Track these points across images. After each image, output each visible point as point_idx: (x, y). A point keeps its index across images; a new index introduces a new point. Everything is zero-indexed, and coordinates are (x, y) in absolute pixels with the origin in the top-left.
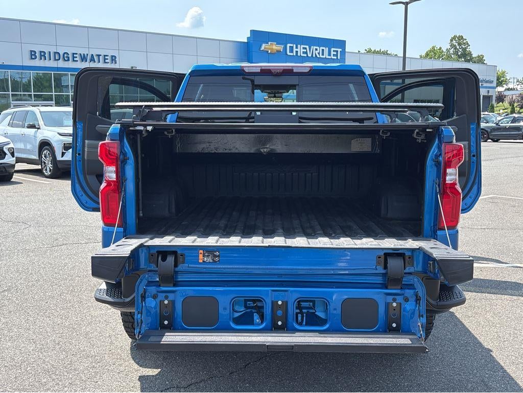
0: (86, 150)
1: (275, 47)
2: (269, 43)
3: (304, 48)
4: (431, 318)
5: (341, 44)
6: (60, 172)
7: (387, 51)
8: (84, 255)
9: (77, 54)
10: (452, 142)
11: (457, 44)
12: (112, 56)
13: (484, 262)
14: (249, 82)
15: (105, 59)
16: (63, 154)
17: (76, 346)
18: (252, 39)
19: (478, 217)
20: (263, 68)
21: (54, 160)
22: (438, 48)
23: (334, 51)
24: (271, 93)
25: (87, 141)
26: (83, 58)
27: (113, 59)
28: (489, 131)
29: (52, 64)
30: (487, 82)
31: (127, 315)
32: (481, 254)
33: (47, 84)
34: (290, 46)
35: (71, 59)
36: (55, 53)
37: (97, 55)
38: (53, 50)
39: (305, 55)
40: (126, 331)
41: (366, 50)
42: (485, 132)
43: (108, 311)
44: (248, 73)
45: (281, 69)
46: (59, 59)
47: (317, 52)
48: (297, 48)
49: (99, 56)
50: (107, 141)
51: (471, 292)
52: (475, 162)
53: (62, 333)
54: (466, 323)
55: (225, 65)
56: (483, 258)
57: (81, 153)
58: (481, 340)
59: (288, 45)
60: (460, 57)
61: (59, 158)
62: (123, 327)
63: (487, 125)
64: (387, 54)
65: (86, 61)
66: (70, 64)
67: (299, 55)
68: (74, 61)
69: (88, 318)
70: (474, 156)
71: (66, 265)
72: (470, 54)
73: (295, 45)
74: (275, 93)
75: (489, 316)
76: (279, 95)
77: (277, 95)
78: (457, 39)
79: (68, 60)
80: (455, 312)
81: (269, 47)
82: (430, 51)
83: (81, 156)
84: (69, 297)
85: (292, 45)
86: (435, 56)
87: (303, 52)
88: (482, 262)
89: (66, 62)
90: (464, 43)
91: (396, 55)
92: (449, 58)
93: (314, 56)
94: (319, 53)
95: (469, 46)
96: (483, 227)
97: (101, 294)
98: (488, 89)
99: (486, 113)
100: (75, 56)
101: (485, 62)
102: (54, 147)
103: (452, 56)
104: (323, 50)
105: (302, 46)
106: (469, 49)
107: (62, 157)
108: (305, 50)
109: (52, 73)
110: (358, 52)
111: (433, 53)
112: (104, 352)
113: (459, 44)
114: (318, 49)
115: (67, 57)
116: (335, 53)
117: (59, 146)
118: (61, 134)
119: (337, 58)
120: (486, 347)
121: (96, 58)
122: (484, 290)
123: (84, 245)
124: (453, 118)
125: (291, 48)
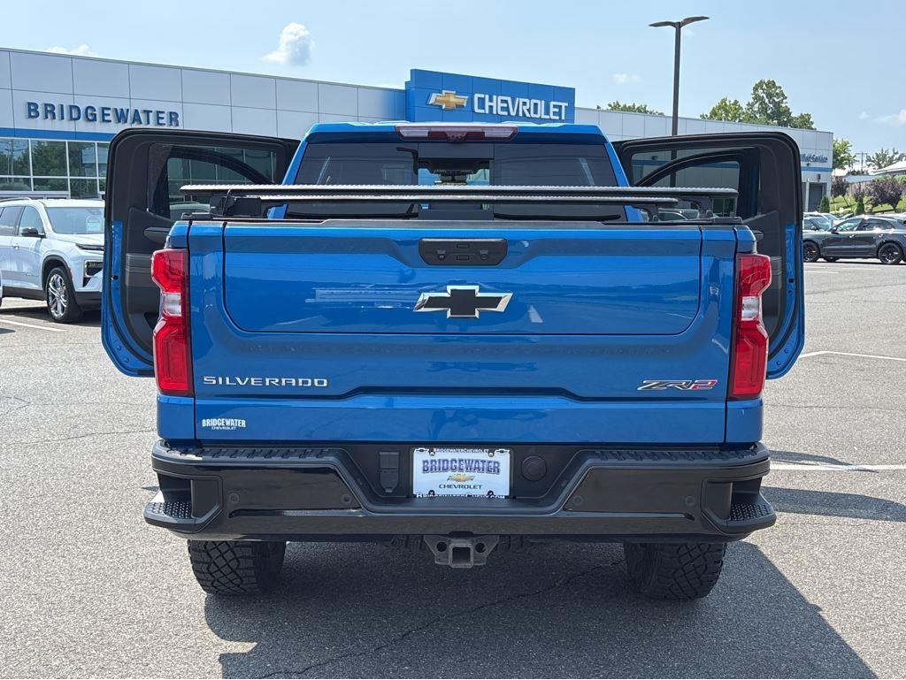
0: (128, 270)
1: (454, 99)
2: (444, 92)
3: (503, 101)
4: (718, 553)
5: (568, 94)
6: (82, 312)
7: (645, 106)
8: (123, 453)
9: (109, 109)
10: (751, 252)
11: (765, 96)
12: (171, 113)
13: (810, 462)
14: (410, 154)
15: (158, 118)
16: (86, 281)
17: (110, 604)
18: (414, 85)
19: (800, 388)
20: (433, 130)
21: (70, 292)
22: (732, 102)
23: (554, 106)
24: (446, 175)
25: (128, 255)
26: (121, 116)
27: (173, 117)
28: (820, 243)
29: (66, 126)
30: (816, 160)
31: (200, 551)
32: (805, 449)
33: (57, 162)
34: (479, 98)
35: (99, 117)
36: (71, 107)
37: (145, 111)
38: (67, 102)
39: (506, 113)
40: (198, 579)
41: (610, 105)
42: (812, 244)
43: (166, 547)
44: (408, 138)
45: (463, 132)
46: (79, 118)
47: (525, 108)
48: (491, 100)
49: (147, 112)
50: (166, 249)
51: (787, 511)
52: (794, 291)
53: (86, 584)
54: (778, 563)
55: (368, 124)
56: (808, 455)
57: (119, 275)
58: (803, 590)
59: (477, 96)
60: (770, 117)
61: (79, 287)
62: (192, 573)
63: (817, 233)
64: (646, 112)
65: (126, 121)
66: (98, 127)
67: (495, 112)
68: (104, 121)
69: (131, 558)
70: (791, 281)
71: (91, 469)
72: (787, 112)
73: (487, 97)
74: (453, 175)
75: (817, 551)
76: (460, 178)
77: (456, 177)
78: (764, 86)
79: (95, 120)
80: (759, 545)
81: (443, 99)
82: (720, 107)
83: (119, 279)
84: (97, 523)
85: (482, 96)
86: (727, 115)
87: (502, 107)
88: (806, 462)
89: (92, 123)
90: (777, 94)
91: (661, 114)
92: (751, 119)
93: (521, 114)
94: (529, 110)
95: (786, 98)
96: (808, 405)
97: (156, 511)
98: (820, 173)
99: (816, 213)
100: (106, 112)
101: (813, 126)
102: (69, 270)
103: (758, 116)
104: (536, 105)
105: (500, 98)
106: (787, 103)
107: (84, 285)
108: (505, 105)
109: (67, 141)
110: (596, 108)
111: (724, 110)
112: (159, 615)
113: (770, 96)
114: (528, 104)
115: (92, 114)
116: (557, 110)
117: (78, 266)
118: (82, 247)
119: (560, 119)
120: (811, 602)
121: (142, 117)
122: (809, 508)
123: (122, 435)
124: (756, 217)
125: (482, 101)
